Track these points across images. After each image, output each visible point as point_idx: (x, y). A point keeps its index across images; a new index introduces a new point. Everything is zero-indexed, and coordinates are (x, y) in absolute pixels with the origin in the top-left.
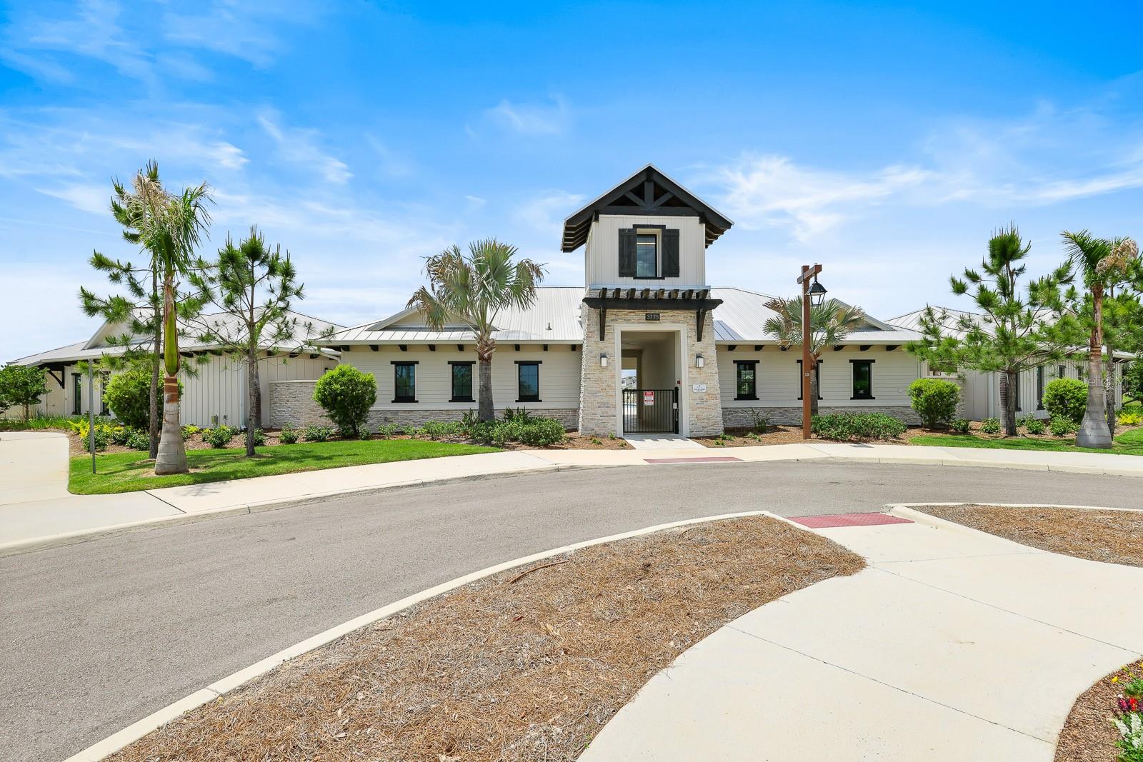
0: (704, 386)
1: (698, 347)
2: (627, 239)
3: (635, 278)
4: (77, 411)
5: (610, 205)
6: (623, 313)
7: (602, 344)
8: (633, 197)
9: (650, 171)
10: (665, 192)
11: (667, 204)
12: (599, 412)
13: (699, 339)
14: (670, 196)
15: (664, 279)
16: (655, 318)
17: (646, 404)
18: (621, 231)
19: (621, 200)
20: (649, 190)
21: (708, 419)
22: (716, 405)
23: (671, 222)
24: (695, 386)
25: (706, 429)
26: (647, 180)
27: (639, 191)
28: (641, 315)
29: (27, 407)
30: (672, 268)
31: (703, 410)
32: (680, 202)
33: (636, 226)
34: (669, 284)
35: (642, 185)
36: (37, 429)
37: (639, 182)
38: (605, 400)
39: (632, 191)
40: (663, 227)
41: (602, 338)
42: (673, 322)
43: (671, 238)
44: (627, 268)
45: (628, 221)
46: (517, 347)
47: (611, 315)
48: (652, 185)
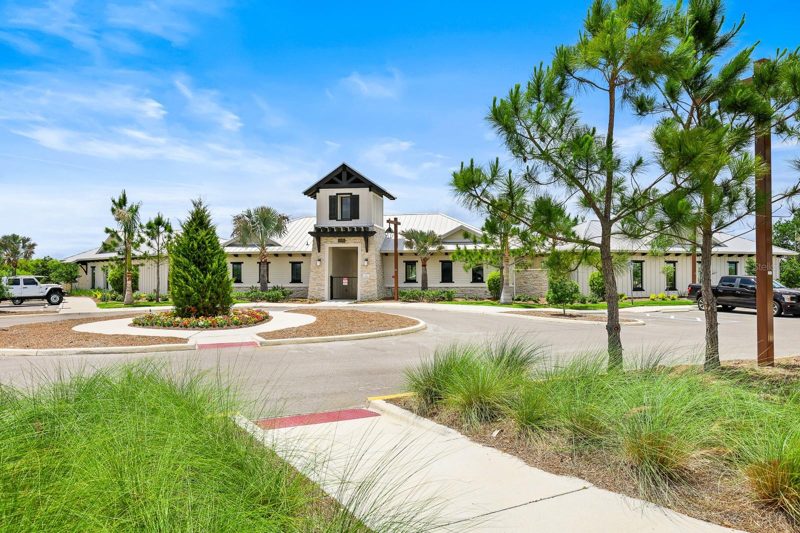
0: (368, 275)
1: (367, 255)
2: (333, 200)
3: (337, 220)
4: (93, 287)
5: (326, 184)
6: (330, 239)
7: (319, 254)
8: (337, 180)
9: (344, 166)
10: (352, 176)
11: (352, 182)
12: (317, 288)
13: (367, 251)
14: (355, 178)
15: (351, 220)
16: (344, 241)
17: (344, 284)
18: (330, 197)
19: (330, 181)
20: (344, 175)
21: (370, 292)
22: (375, 285)
23: (355, 191)
24: (364, 275)
25: (369, 297)
26: (343, 170)
27: (339, 176)
28: (336, 240)
29: (71, 285)
30: (355, 215)
31: (367, 288)
32: (359, 181)
33: (337, 194)
34: (353, 223)
35: (341, 173)
36: (77, 296)
37: (340, 172)
38: (320, 282)
39: (336, 176)
40: (351, 194)
41: (319, 251)
42: (354, 243)
43: (355, 199)
44: (333, 216)
45: (333, 192)
46: (290, 255)
47: (323, 239)
48: (346, 172)
